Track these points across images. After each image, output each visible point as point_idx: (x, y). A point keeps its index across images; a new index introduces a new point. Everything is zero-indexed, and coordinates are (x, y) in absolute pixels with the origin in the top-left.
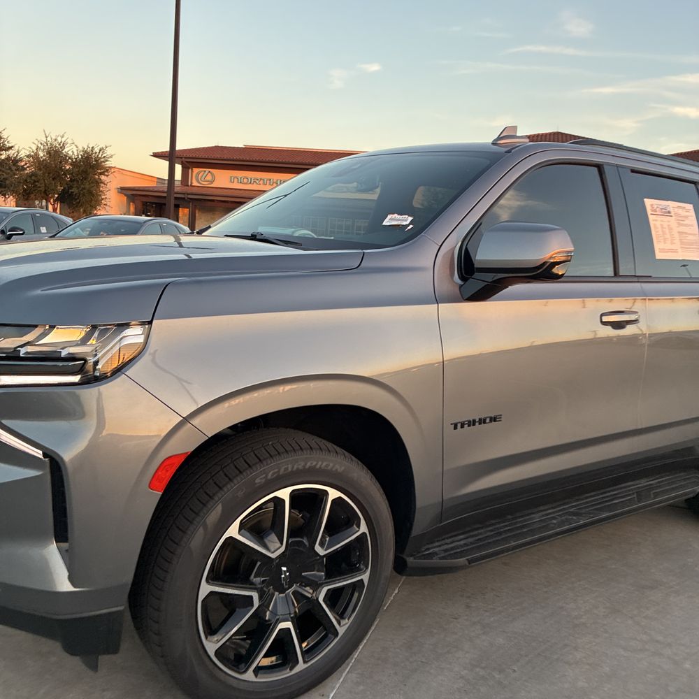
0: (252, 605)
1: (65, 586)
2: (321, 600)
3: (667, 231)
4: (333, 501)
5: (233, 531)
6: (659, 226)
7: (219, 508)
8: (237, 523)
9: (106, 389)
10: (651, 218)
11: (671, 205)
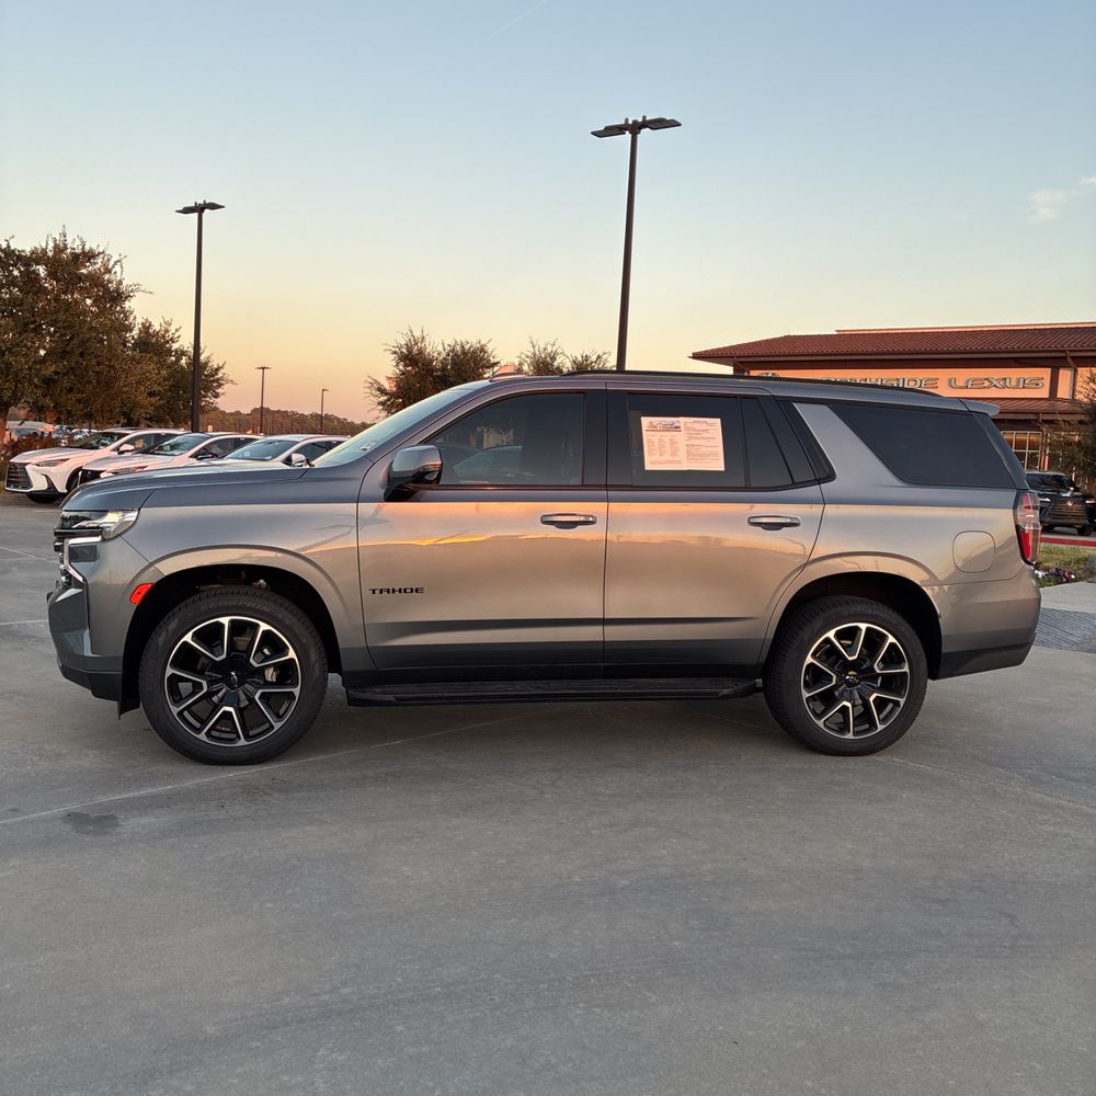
0: (202, 689)
1: (88, 653)
2: (257, 697)
3: (668, 445)
4: (264, 632)
5: (188, 638)
6: (657, 444)
7: (177, 621)
8: (190, 633)
9: (110, 544)
10: (645, 435)
11: (682, 421)
